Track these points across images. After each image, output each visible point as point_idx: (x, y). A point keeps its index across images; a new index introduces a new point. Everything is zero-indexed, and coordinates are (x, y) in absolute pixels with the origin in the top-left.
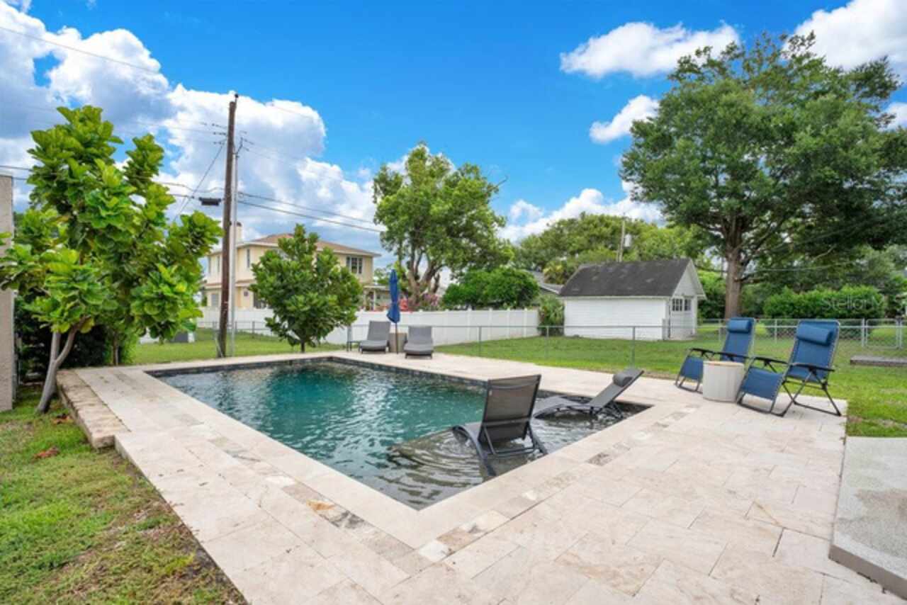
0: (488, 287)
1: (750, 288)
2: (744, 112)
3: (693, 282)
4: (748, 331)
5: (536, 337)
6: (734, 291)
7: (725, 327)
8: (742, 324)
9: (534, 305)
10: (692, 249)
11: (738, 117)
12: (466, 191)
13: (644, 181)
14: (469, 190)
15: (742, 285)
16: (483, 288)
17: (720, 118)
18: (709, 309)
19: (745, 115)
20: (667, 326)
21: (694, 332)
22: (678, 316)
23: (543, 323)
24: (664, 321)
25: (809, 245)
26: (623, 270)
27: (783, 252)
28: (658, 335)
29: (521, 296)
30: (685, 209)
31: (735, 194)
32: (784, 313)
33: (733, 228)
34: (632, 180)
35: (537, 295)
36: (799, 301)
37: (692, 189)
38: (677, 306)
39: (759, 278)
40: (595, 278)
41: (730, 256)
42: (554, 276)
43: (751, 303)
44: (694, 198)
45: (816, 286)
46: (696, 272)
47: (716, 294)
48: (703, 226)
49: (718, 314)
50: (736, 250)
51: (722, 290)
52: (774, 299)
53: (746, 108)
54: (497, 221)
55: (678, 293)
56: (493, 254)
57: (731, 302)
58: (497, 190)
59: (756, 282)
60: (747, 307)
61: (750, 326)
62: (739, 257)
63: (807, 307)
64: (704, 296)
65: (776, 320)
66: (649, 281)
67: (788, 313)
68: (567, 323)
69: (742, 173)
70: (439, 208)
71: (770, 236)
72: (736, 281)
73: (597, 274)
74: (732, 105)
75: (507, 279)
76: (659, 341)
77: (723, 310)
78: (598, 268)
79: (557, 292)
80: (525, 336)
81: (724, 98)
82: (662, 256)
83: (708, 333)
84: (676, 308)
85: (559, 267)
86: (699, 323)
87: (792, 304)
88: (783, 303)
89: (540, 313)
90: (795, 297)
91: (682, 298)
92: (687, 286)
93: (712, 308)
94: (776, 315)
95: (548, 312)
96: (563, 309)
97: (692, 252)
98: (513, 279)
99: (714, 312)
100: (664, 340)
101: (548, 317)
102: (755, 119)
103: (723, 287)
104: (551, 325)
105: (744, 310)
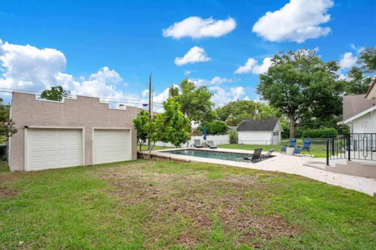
0: (211, 128)
1: (298, 128)
2: (295, 75)
3: (279, 126)
4: (295, 141)
5: (228, 144)
6: (292, 129)
7: (290, 140)
8: (294, 140)
9: (227, 134)
10: (278, 115)
11: (293, 76)
12: (203, 95)
13: (264, 94)
14: (205, 95)
15: (295, 127)
16: (210, 128)
17: (287, 77)
18: (284, 134)
19: (295, 76)
20: (272, 140)
21: (280, 142)
22: (275, 137)
23: (231, 139)
24: (271, 139)
25: (316, 114)
26: (257, 122)
27: (308, 116)
28: (269, 143)
29: (222, 131)
30: (277, 104)
31: (292, 99)
32: (308, 136)
33: (292, 109)
34: (260, 94)
35: (228, 130)
36: (313, 132)
37: (279, 98)
38: (275, 134)
39: (301, 125)
40: (248, 125)
41: (291, 118)
42: (229, 123)
43: (299, 132)
44: (280, 101)
45: (321, 126)
46: (281, 123)
47: (286, 129)
48: (281, 108)
49: (287, 136)
50: (293, 116)
51: (288, 128)
52: (304, 132)
53: (295, 74)
54: (212, 104)
55: (275, 130)
56: (211, 116)
57: (292, 132)
58: (213, 95)
59: (299, 126)
60: (297, 134)
61: (296, 140)
62: (294, 118)
63: (315, 134)
64: (283, 131)
65: (305, 139)
66: (266, 126)
67: (309, 136)
68: (239, 139)
69: (294, 93)
70: (194, 101)
71: (304, 110)
72: (293, 126)
73: (248, 123)
74: (291, 73)
75: (218, 125)
76: (269, 145)
77: (289, 135)
78: (248, 122)
79: (236, 130)
80: (226, 144)
81: (289, 70)
82: (269, 118)
83: (284, 143)
84: (274, 135)
85: (231, 120)
86: (281, 139)
87: (310, 134)
88: (308, 133)
89: (230, 136)
90: (311, 131)
91: (276, 132)
92: (278, 128)
93: (285, 134)
94: (305, 137)
95: (232, 136)
96: (238, 135)
97: (278, 116)
98: (220, 125)
99: (286, 135)
100: (271, 145)
101: (233, 138)
102: (298, 77)
103: (289, 127)
104: (234, 141)
105: (296, 135)
